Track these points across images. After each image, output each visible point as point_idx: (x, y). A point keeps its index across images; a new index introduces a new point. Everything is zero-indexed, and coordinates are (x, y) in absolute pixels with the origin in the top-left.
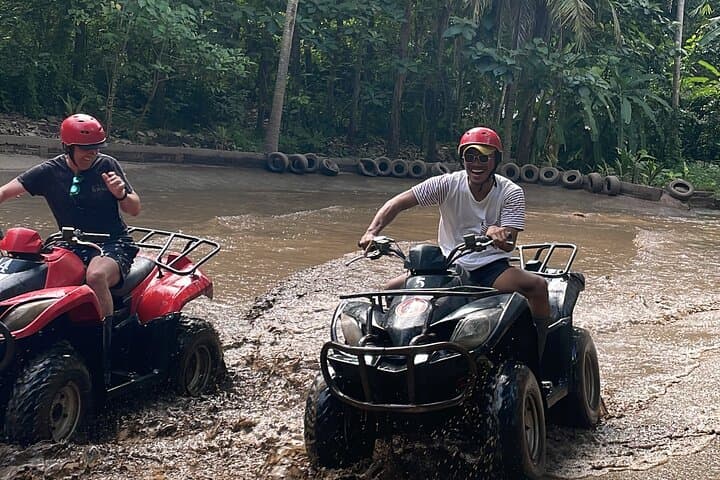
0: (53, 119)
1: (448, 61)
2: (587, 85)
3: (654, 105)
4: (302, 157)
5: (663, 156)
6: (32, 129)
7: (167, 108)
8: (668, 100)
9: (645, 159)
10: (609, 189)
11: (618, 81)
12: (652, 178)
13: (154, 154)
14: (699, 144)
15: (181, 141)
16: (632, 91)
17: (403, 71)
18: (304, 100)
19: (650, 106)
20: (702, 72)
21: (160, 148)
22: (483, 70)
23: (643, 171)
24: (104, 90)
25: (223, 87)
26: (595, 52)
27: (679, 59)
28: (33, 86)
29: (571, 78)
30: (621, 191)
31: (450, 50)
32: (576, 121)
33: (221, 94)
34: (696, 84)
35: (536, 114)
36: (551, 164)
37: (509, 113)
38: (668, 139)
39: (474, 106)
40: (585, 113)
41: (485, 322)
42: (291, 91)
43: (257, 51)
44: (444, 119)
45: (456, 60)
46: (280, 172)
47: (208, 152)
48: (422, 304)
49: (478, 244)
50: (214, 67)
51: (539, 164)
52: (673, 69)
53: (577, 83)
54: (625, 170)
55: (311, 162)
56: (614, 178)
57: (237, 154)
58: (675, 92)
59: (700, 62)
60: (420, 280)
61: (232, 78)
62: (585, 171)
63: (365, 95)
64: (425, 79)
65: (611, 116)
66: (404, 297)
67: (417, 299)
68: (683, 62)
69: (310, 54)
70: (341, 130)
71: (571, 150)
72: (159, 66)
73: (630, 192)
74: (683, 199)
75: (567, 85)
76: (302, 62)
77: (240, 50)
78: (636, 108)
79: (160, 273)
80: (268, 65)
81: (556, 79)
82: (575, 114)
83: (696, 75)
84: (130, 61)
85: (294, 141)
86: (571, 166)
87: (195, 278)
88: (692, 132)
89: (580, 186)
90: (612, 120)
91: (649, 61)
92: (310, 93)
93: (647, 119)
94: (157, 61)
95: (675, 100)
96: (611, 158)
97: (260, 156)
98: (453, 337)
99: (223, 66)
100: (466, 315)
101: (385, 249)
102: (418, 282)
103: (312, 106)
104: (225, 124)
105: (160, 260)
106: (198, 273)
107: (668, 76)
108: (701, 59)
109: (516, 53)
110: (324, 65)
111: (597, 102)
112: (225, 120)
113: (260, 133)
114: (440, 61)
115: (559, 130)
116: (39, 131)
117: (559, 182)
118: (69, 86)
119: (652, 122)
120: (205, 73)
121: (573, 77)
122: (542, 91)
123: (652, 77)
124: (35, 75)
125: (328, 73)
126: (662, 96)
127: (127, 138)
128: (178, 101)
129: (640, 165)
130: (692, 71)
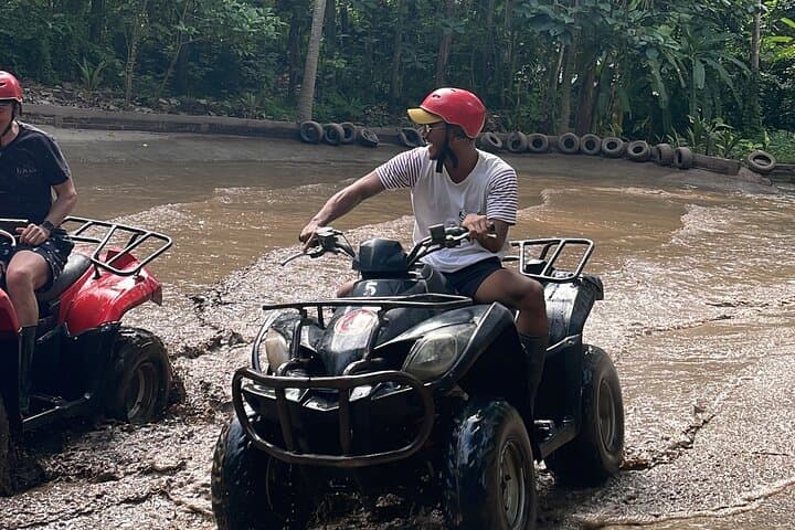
0: (68, 85)
1: (498, 20)
2: (655, 46)
3: (731, 67)
4: (339, 127)
5: (741, 124)
6: (46, 96)
7: (191, 73)
8: (746, 63)
9: (720, 128)
10: (680, 161)
11: (690, 41)
12: (729, 149)
13: (176, 123)
14: (782, 112)
15: (206, 110)
16: (706, 52)
17: (448, 31)
18: (340, 64)
19: (726, 68)
20: (785, 30)
21: (183, 117)
22: (537, 30)
23: (718, 142)
24: (122, 53)
25: (251, 49)
26: (664, 9)
27: (759, 16)
28: (46, 49)
29: (637, 38)
30: (694, 164)
31: (500, 8)
32: (642, 86)
33: (249, 58)
34: (778, 43)
35: (597, 78)
36: (615, 134)
37: (567, 78)
38: (746, 106)
39: (528, 70)
40: (653, 77)
41: (451, 343)
42: (325, 54)
43: (288, 10)
44: (495, 84)
45: (507, 20)
46: (315, 143)
47: (235, 121)
48: (370, 317)
49: (448, 237)
50: (241, 27)
51: (601, 134)
52: (752, 28)
53: (644, 43)
54: (698, 140)
55: (348, 131)
56: (685, 150)
57: (268, 123)
58: (754, 52)
59: (783, 20)
60: (371, 285)
61: (261, 40)
62: (653, 142)
63: (406, 57)
64: (472, 39)
65: (682, 80)
66: (349, 308)
67: (364, 311)
68: (763, 19)
69: (346, 13)
70: (381, 96)
71: (637, 118)
72: (182, 27)
73: (705, 166)
74: (764, 173)
75: (633, 46)
76: (338, 22)
77: (270, 9)
78: (710, 72)
79: (97, 272)
80: (300, 25)
81: (620, 39)
82: (641, 78)
83: (778, 34)
84: (151, 22)
85: (329, 109)
86: (638, 136)
87: (140, 279)
88: (774, 98)
89: (648, 158)
90: (683, 85)
91: (724, 19)
92: (346, 56)
93: (723, 84)
94: (181, 22)
95: (755, 62)
96: (682, 126)
97: (292, 125)
98: (406, 364)
99: (251, 28)
100: (425, 333)
101: (330, 244)
102: (367, 287)
103: (348, 71)
104: (254, 91)
105: (97, 257)
106: (143, 273)
107: (746, 36)
108: (783, 16)
109: (575, 10)
110: (362, 24)
111: (666, 66)
112: (253, 86)
113: (292, 101)
114: (490, 19)
115: (623, 95)
116: (54, 99)
117: (623, 154)
118: (85, 50)
119: (728, 87)
120: (231, 34)
121: (639, 37)
122: (604, 53)
123: (728, 36)
124: (49, 38)
125: (366, 34)
126: (739, 58)
127: (148, 106)
128: (202, 65)
129: (715, 135)
130: (773, 30)
